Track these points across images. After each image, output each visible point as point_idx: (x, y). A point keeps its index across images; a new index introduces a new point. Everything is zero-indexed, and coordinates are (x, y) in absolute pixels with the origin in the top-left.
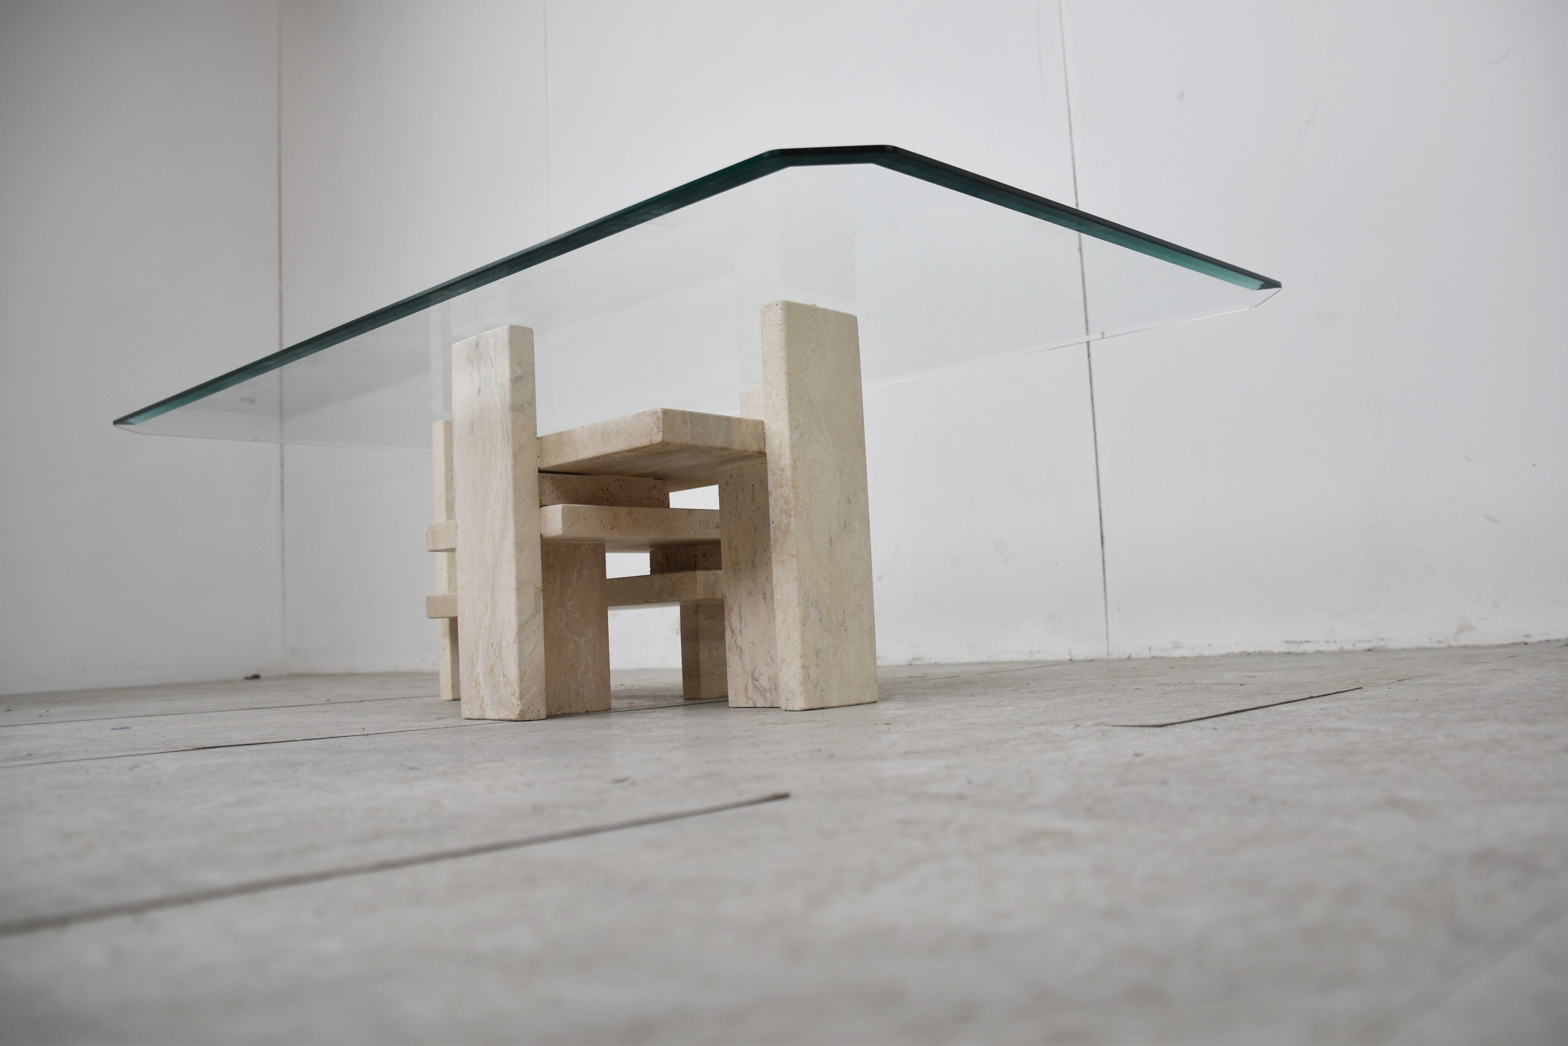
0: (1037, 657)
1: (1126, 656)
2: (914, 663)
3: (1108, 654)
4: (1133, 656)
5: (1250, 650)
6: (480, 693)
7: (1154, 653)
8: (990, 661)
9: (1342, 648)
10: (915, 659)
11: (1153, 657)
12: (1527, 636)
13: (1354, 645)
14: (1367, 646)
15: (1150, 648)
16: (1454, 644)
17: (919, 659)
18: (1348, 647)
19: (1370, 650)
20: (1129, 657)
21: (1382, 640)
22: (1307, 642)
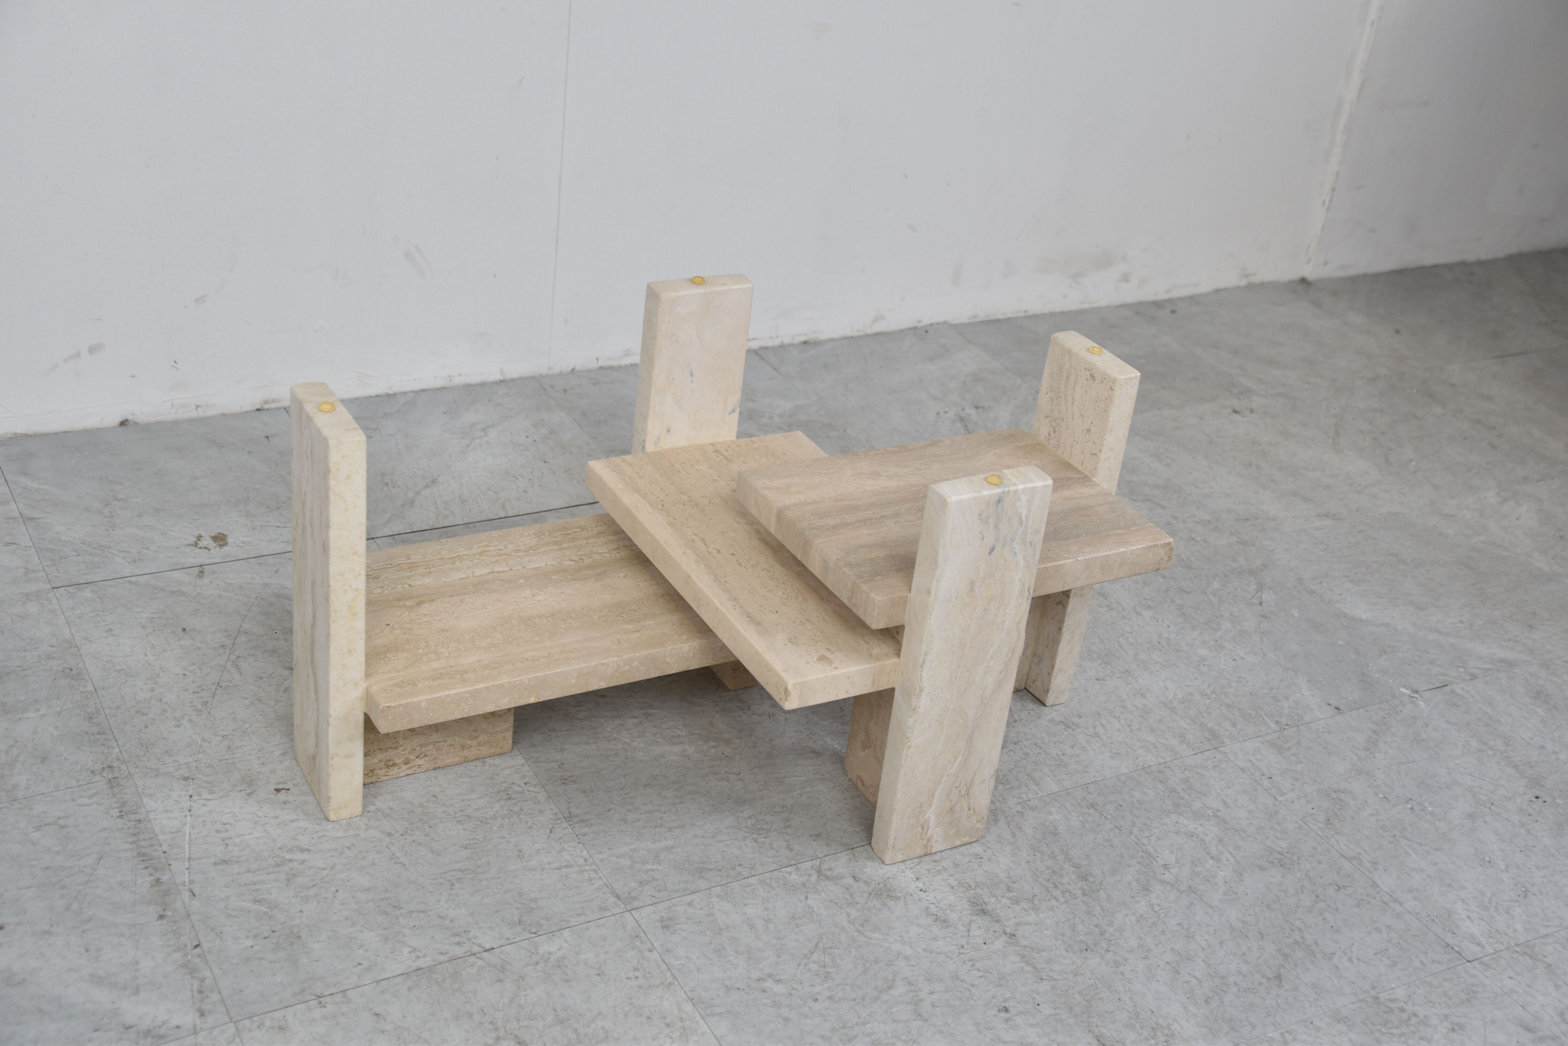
0: (458, 381)
1: (570, 369)
2: (266, 407)
4: (578, 368)
6: (926, 834)
7: (601, 364)
9: (782, 342)
10: (266, 402)
11: (601, 368)
12: (919, 322)
13: (793, 339)
14: (803, 338)
15: (597, 359)
16: (869, 332)
17: (274, 401)
18: (787, 341)
20: (573, 369)
21: (816, 332)
22: (753, 339)
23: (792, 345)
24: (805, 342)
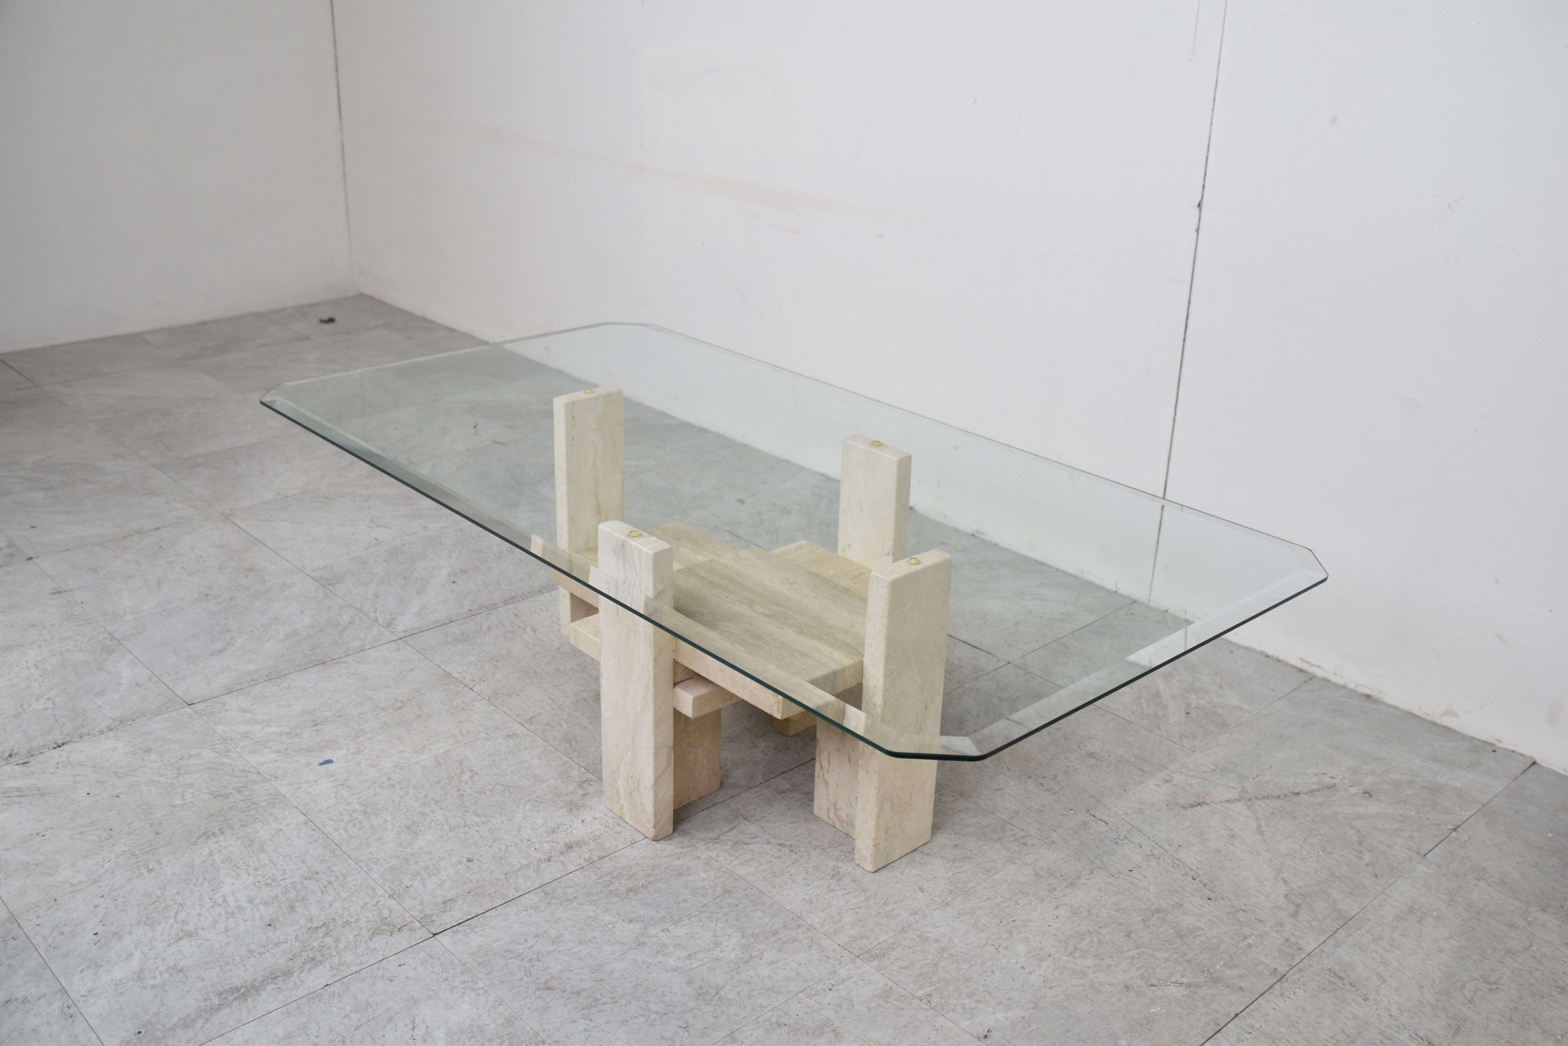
0: (1087, 577)
1: (1164, 610)
3: (1149, 600)
4: (1170, 613)
5: (1269, 653)
7: (1188, 618)
8: (1045, 562)
9: (1346, 684)
12: (1499, 741)
13: (1357, 686)
14: (1367, 692)
15: (1186, 613)
16: (1438, 721)
18: (1351, 685)
19: (1368, 696)
20: (1167, 612)
21: (1381, 692)
22: (1318, 667)
23: (1353, 691)
24: (1368, 697)
